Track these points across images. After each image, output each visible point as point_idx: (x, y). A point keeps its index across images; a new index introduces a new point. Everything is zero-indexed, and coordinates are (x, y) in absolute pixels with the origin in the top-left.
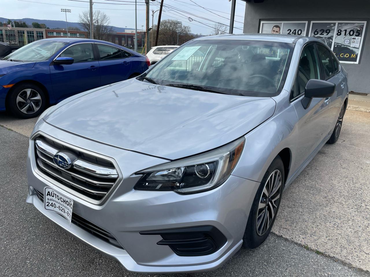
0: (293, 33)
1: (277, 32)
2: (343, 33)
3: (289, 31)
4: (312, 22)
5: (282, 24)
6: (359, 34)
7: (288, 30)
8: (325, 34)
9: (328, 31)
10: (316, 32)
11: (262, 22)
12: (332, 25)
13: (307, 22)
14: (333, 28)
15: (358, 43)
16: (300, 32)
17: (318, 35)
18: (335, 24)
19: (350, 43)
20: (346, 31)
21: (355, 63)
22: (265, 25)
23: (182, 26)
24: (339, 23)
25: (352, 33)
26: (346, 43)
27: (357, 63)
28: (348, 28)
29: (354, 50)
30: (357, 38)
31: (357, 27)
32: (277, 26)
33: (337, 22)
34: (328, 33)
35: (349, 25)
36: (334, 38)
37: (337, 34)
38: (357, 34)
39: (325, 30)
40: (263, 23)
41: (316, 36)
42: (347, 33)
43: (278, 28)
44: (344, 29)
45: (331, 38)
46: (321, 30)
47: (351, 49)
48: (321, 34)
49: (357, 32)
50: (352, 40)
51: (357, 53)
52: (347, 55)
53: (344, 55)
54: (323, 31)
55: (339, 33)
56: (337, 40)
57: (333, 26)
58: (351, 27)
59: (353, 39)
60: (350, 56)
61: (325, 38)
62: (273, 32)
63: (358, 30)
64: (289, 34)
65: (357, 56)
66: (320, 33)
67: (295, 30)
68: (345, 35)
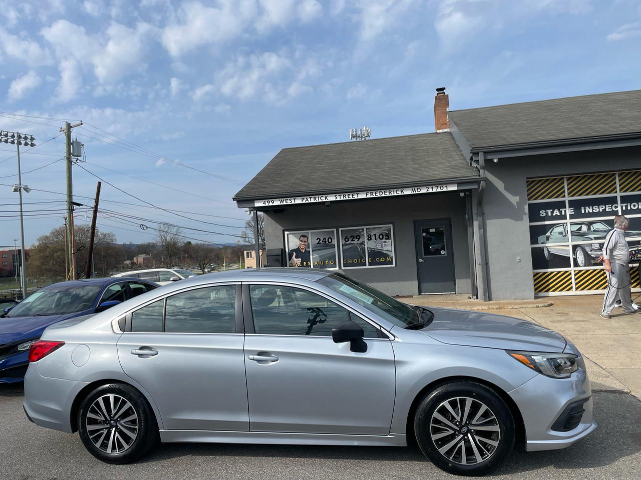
0: (323, 242)
1: (305, 242)
2: (373, 238)
3: (319, 240)
4: (340, 229)
5: (310, 234)
6: (388, 237)
7: (317, 239)
8: (356, 240)
9: (358, 237)
10: (346, 239)
11: (286, 233)
12: (361, 230)
13: (335, 230)
14: (362, 233)
15: (389, 246)
16: (330, 240)
17: (349, 242)
18: (363, 229)
19: (382, 247)
20: (375, 235)
21: (392, 266)
22: (289, 236)
23: (99, 234)
24: (367, 229)
25: (381, 237)
26: (379, 247)
27: (394, 265)
28: (377, 232)
29: (388, 253)
30: (387, 241)
31: (384, 230)
32: (304, 236)
33: (365, 228)
34: (359, 239)
35: (378, 230)
36: (366, 244)
37: (368, 239)
38: (387, 237)
39: (355, 236)
40: (288, 234)
41: (348, 243)
42: (377, 237)
43: (305, 238)
44: (374, 234)
45: (363, 243)
46: (351, 237)
47: (385, 252)
48: (352, 241)
49: (386, 236)
50: (384, 244)
51: (391, 255)
52: (383, 259)
53: (380, 259)
54: (353, 238)
55: (369, 238)
56: (369, 245)
57: (361, 232)
58: (379, 231)
59: (384, 242)
60: (386, 259)
61: (357, 244)
62: (301, 242)
63: (386, 234)
64: (318, 243)
65: (392, 259)
66: (350, 239)
67: (325, 239)
68: (376, 239)
